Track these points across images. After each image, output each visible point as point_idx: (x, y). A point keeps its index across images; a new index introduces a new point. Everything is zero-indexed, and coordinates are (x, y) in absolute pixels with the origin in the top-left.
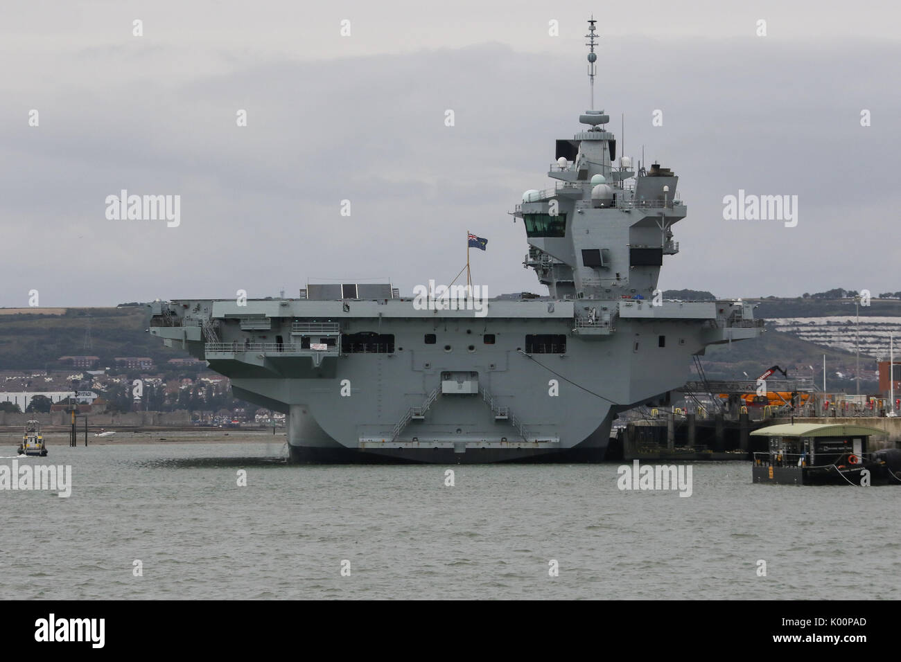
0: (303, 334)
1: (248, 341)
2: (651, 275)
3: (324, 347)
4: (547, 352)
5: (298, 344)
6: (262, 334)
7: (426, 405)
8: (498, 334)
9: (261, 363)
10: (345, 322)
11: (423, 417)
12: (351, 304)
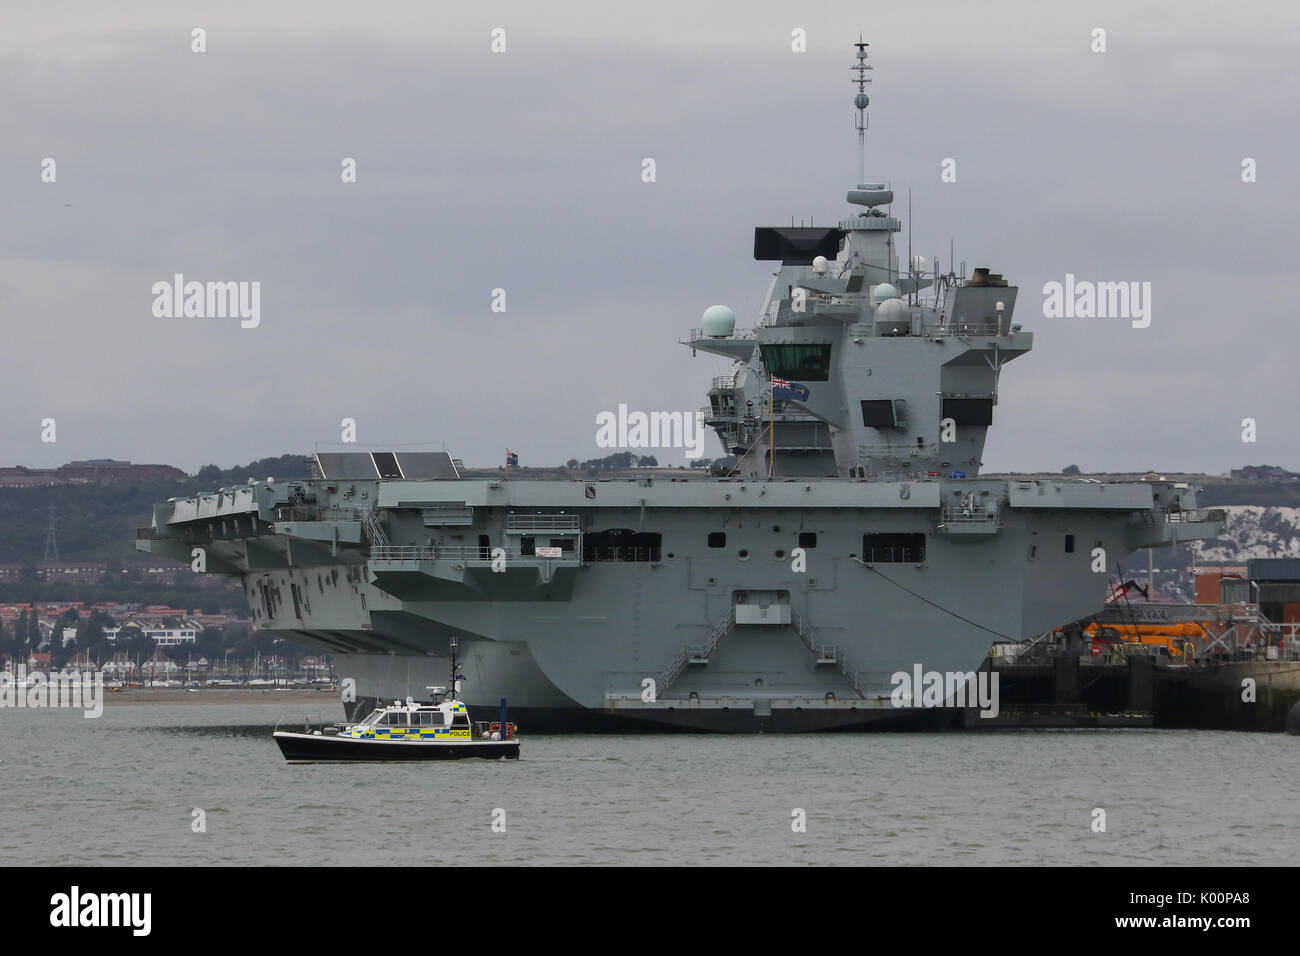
0: (524, 533)
2: (973, 440)
3: (557, 552)
4: (896, 561)
5: (518, 547)
6: (456, 533)
7: (711, 641)
8: (822, 532)
9: (459, 578)
10: (587, 513)
11: (706, 661)
12: (597, 486)
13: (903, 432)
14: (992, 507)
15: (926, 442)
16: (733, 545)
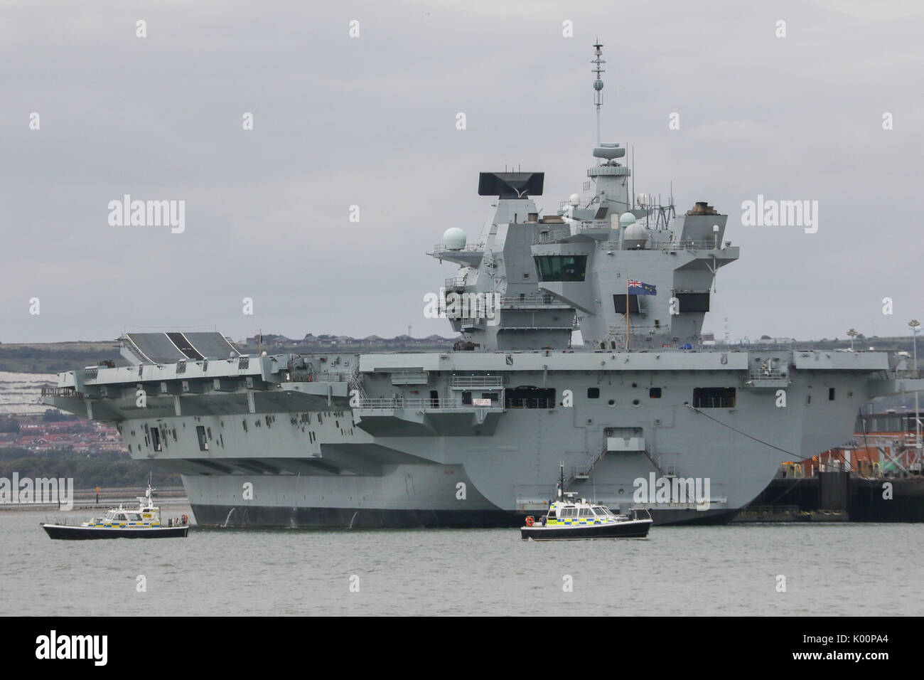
0: (464, 389)
1: (397, 396)
2: (694, 322)
3: (488, 402)
4: (715, 407)
5: (459, 399)
6: (415, 389)
7: (590, 463)
8: (665, 387)
9: (420, 420)
10: (507, 375)
11: (587, 477)
12: (515, 356)
13: (644, 316)
14: (784, 369)
15: (662, 323)
16: (604, 396)
